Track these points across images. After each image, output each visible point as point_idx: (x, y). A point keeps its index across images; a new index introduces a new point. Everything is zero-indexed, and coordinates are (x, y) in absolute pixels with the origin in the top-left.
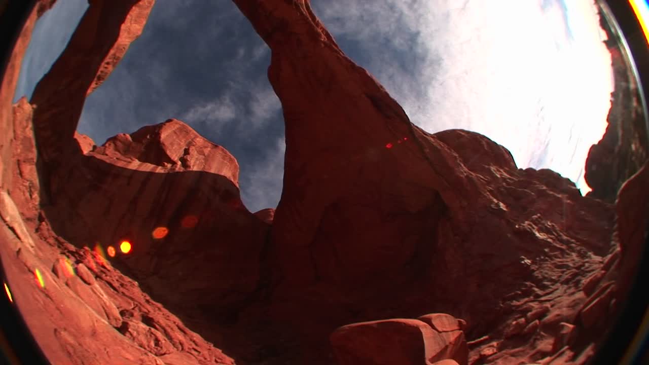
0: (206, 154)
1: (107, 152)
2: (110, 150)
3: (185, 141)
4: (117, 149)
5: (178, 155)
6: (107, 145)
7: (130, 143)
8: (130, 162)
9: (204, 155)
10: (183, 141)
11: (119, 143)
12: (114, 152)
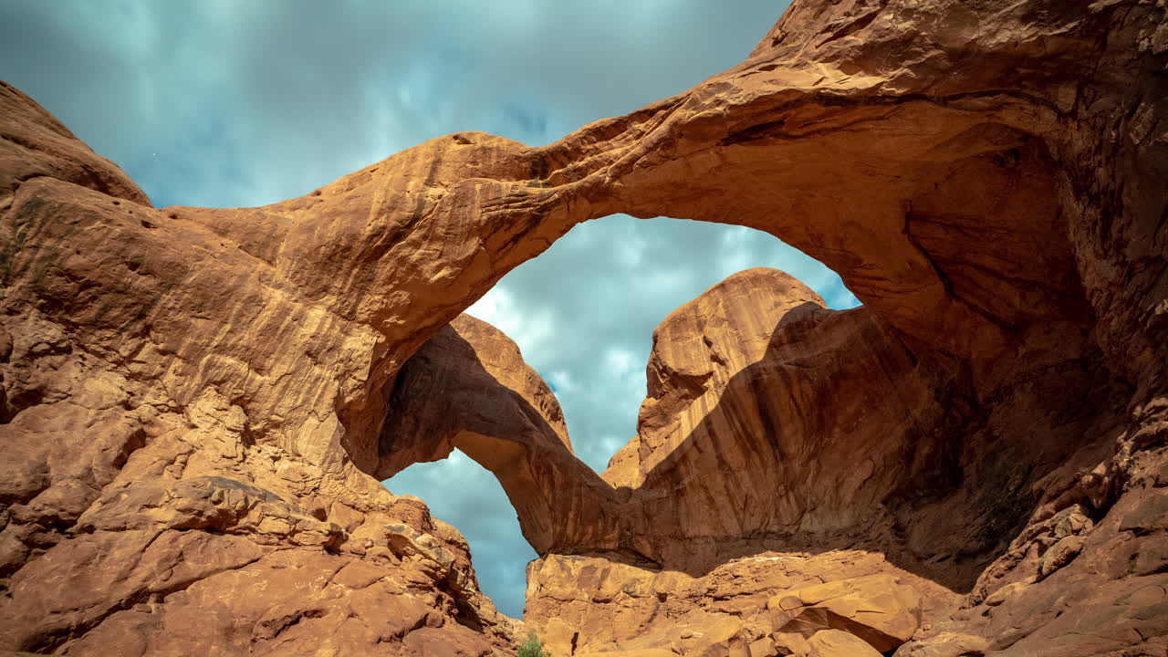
0: (724, 317)
1: (652, 446)
2: (653, 438)
3: (694, 330)
4: (655, 428)
5: (705, 359)
6: (644, 437)
7: (657, 406)
8: (679, 425)
9: (724, 320)
10: (691, 333)
11: (650, 422)
12: (656, 434)
